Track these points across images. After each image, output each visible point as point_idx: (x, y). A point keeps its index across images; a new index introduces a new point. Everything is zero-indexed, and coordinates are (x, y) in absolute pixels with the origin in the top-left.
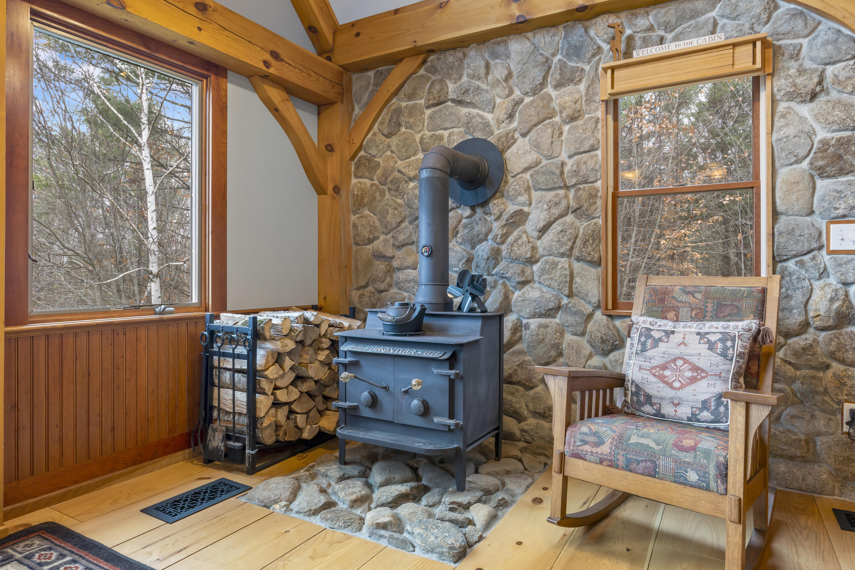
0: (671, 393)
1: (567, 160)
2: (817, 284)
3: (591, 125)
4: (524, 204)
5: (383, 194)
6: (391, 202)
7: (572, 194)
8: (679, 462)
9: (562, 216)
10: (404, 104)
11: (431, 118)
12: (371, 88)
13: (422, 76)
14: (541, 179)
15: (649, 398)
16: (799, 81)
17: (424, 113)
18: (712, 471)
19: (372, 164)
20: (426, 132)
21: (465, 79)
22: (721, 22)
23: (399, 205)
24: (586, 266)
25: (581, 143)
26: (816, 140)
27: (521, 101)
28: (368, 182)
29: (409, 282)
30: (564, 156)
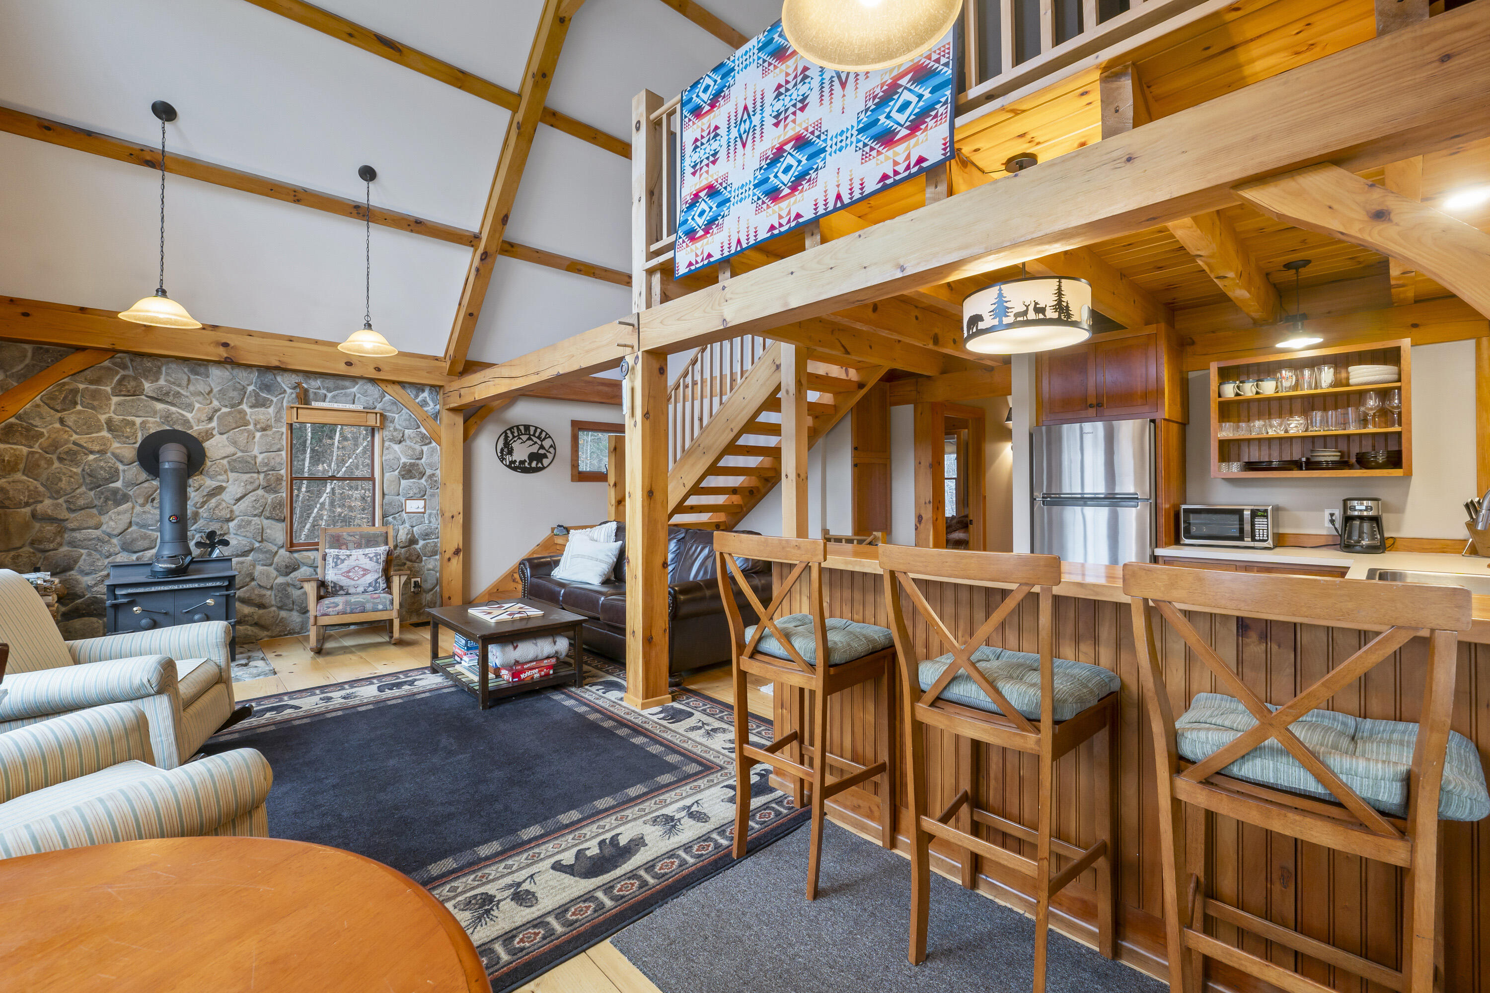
0: (353, 583)
1: (258, 455)
2: (401, 527)
3: (277, 436)
4: (223, 481)
5: (50, 462)
6: (64, 470)
7: (262, 476)
8: (373, 603)
9: (254, 490)
10: (81, 386)
11: (119, 404)
12: (27, 361)
13: (108, 369)
14: (238, 465)
15: (341, 588)
16: (395, 434)
17: (110, 399)
18: (388, 603)
19: (32, 433)
20: (112, 415)
21: (162, 382)
22: (358, 395)
23: (75, 473)
24: (273, 522)
25: (271, 446)
26: (402, 462)
27: (219, 410)
28: (25, 450)
29: (90, 540)
30: (256, 452)
